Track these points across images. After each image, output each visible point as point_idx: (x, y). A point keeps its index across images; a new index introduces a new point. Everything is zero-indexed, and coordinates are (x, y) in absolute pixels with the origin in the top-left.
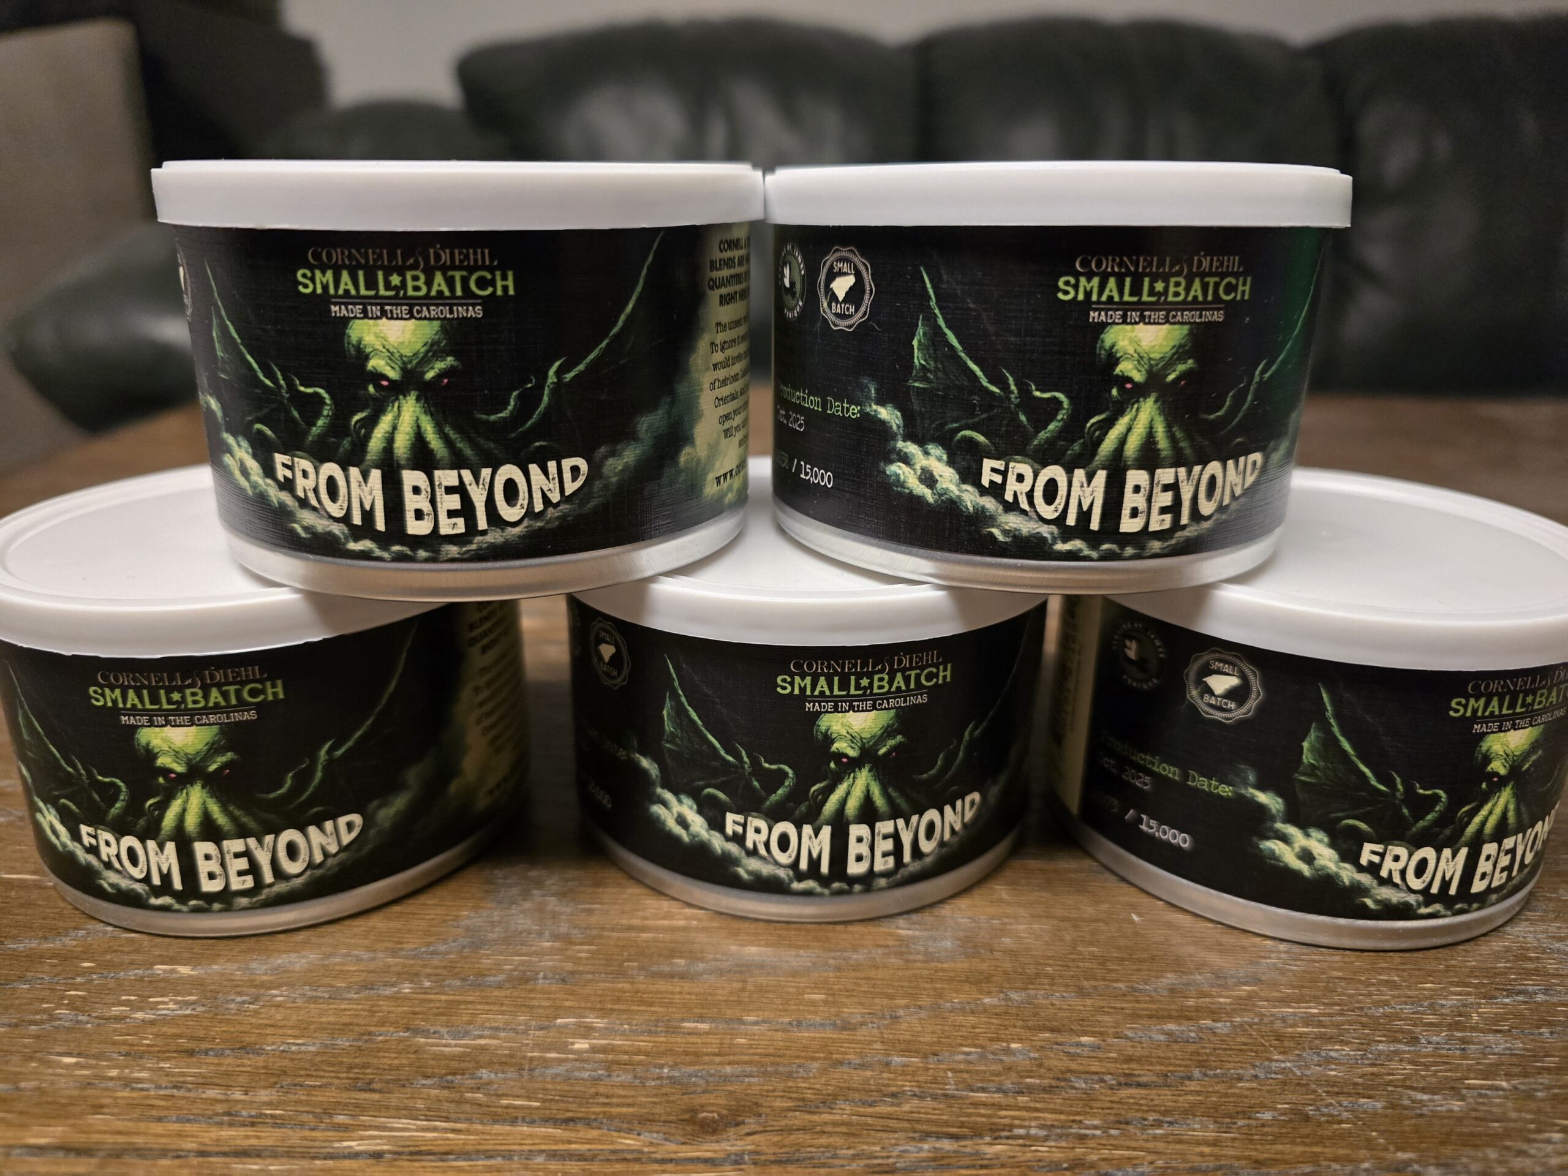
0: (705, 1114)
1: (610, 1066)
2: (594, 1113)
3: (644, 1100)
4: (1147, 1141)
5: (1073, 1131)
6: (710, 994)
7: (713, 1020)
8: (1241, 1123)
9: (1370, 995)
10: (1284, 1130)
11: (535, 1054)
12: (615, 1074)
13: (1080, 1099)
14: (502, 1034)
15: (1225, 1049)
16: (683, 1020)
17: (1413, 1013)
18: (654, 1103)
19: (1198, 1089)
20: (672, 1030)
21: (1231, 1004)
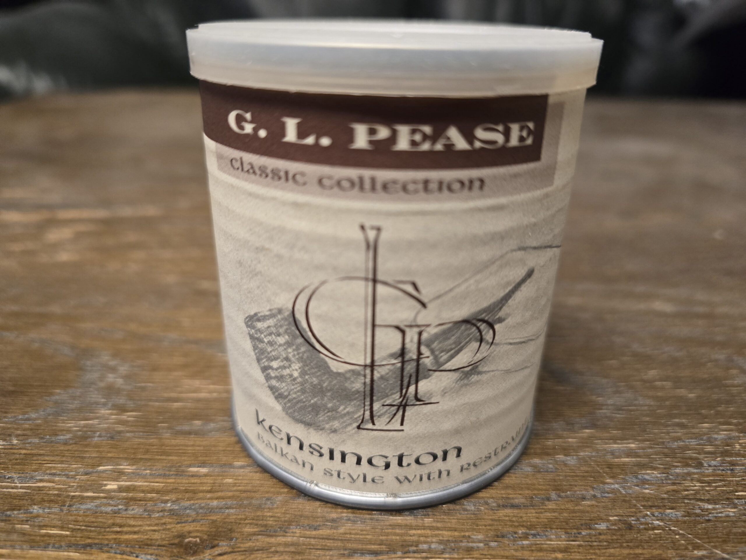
0: (190, 539)
1: (128, 501)
2: (107, 539)
3: (147, 528)
4: (516, 550)
5: (463, 544)
6: (214, 446)
7: (211, 465)
8: (584, 533)
9: (668, 433)
10: (615, 537)
11: (77, 494)
12: (131, 508)
13: (470, 519)
14: (57, 479)
15: (572, 476)
16: (190, 466)
17: (697, 445)
18: (154, 531)
19: (554, 507)
20: (180, 473)
21: (577, 443)
